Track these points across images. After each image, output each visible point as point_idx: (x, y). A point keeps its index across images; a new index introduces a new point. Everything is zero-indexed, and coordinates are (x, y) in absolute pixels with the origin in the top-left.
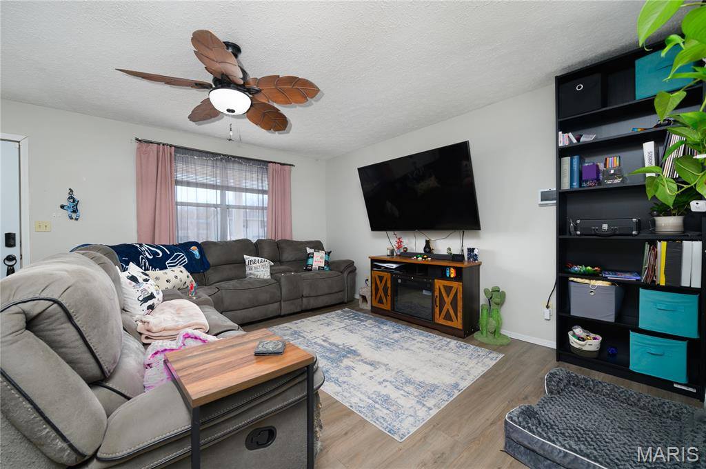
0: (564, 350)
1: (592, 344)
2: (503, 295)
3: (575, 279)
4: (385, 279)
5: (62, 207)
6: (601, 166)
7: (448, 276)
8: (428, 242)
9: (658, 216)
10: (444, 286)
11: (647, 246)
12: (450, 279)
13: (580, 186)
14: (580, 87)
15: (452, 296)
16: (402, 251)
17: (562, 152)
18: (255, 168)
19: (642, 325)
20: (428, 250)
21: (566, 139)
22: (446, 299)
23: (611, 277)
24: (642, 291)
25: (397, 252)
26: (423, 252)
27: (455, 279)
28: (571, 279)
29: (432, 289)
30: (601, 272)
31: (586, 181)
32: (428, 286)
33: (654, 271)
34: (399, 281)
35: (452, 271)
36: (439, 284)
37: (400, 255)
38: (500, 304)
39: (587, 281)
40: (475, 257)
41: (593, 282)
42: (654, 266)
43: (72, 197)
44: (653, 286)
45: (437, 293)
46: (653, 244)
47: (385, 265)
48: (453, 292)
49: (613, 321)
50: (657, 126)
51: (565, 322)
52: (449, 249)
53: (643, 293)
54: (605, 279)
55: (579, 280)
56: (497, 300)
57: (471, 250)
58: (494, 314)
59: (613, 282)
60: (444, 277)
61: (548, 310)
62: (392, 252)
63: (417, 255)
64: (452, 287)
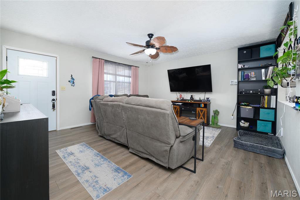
0: (239, 127)
1: (247, 125)
2: (219, 112)
3: (242, 107)
4: (177, 108)
5: (69, 81)
6: (250, 74)
7: (201, 106)
8: (192, 96)
9: (265, 89)
10: (200, 110)
11: (262, 97)
12: (202, 107)
13: (244, 80)
14: (245, 52)
15: (203, 113)
16: (182, 99)
17: (239, 70)
18: (127, 68)
19: (260, 118)
20: (192, 98)
21: (240, 66)
22: (201, 114)
23: (252, 106)
24: (260, 109)
25: (179, 99)
26: (190, 99)
27: (204, 107)
28: (241, 106)
29: (196, 111)
30: (249, 104)
31: (246, 79)
32: (194, 110)
33: (264, 103)
34: (183, 109)
35: (203, 105)
36: (198, 109)
37: (181, 100)
38: (218, 115)
39: (246, 107)
40: (209, 101)
41: (247, 107)
42: (264, 102)
43: (72, 78)
44: (264, 108)
45: (197, 112)
46: (263, 96)
47: (177, 103)
48: (203, 112)
49: (253, 118)
50: (265, 65)
51: (239, 119)
52: (200, 98)
53: (261, 109)
54: (251, 106)
55: (243, 107)
56: (217, 114)
57: (208, 99)
58: (216, 118)
59: (253, 107)
60: (199, 107)
61: (232, 116)
62: (178, 99)
63: (188, 100)
64: (203, 110)
